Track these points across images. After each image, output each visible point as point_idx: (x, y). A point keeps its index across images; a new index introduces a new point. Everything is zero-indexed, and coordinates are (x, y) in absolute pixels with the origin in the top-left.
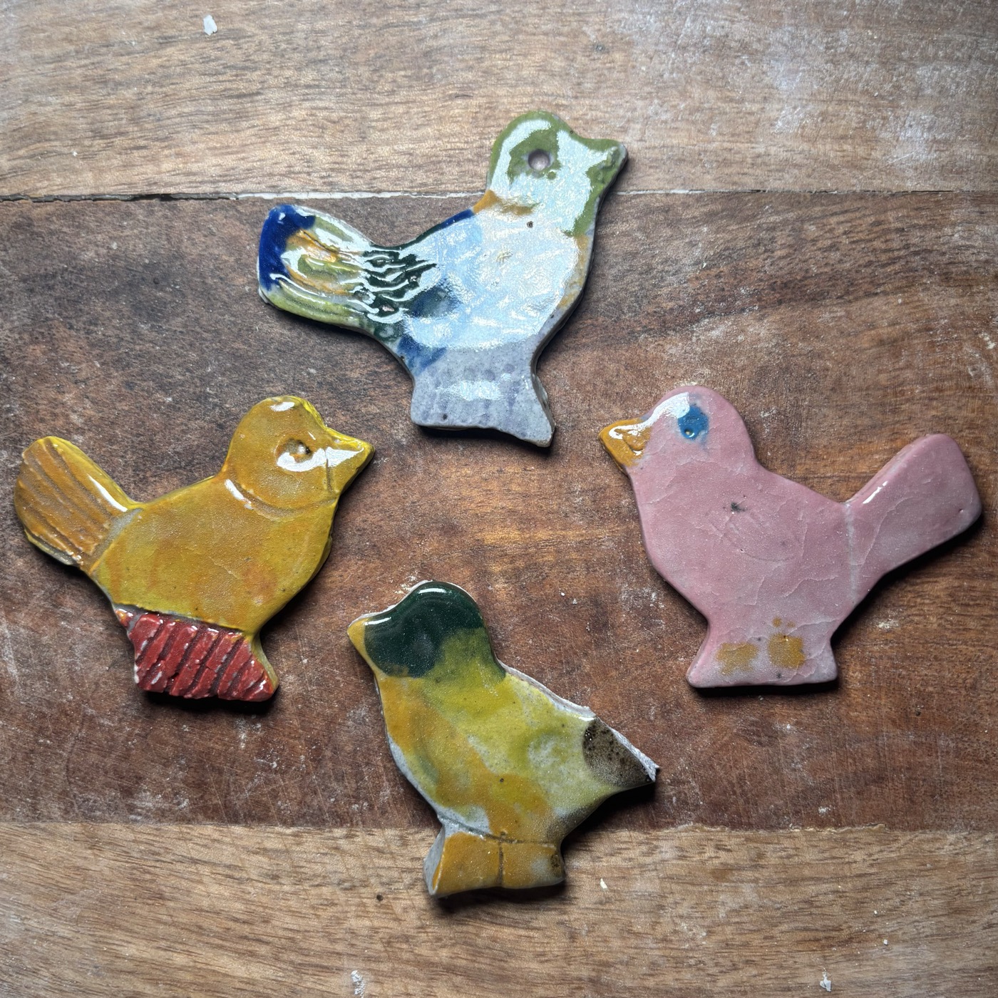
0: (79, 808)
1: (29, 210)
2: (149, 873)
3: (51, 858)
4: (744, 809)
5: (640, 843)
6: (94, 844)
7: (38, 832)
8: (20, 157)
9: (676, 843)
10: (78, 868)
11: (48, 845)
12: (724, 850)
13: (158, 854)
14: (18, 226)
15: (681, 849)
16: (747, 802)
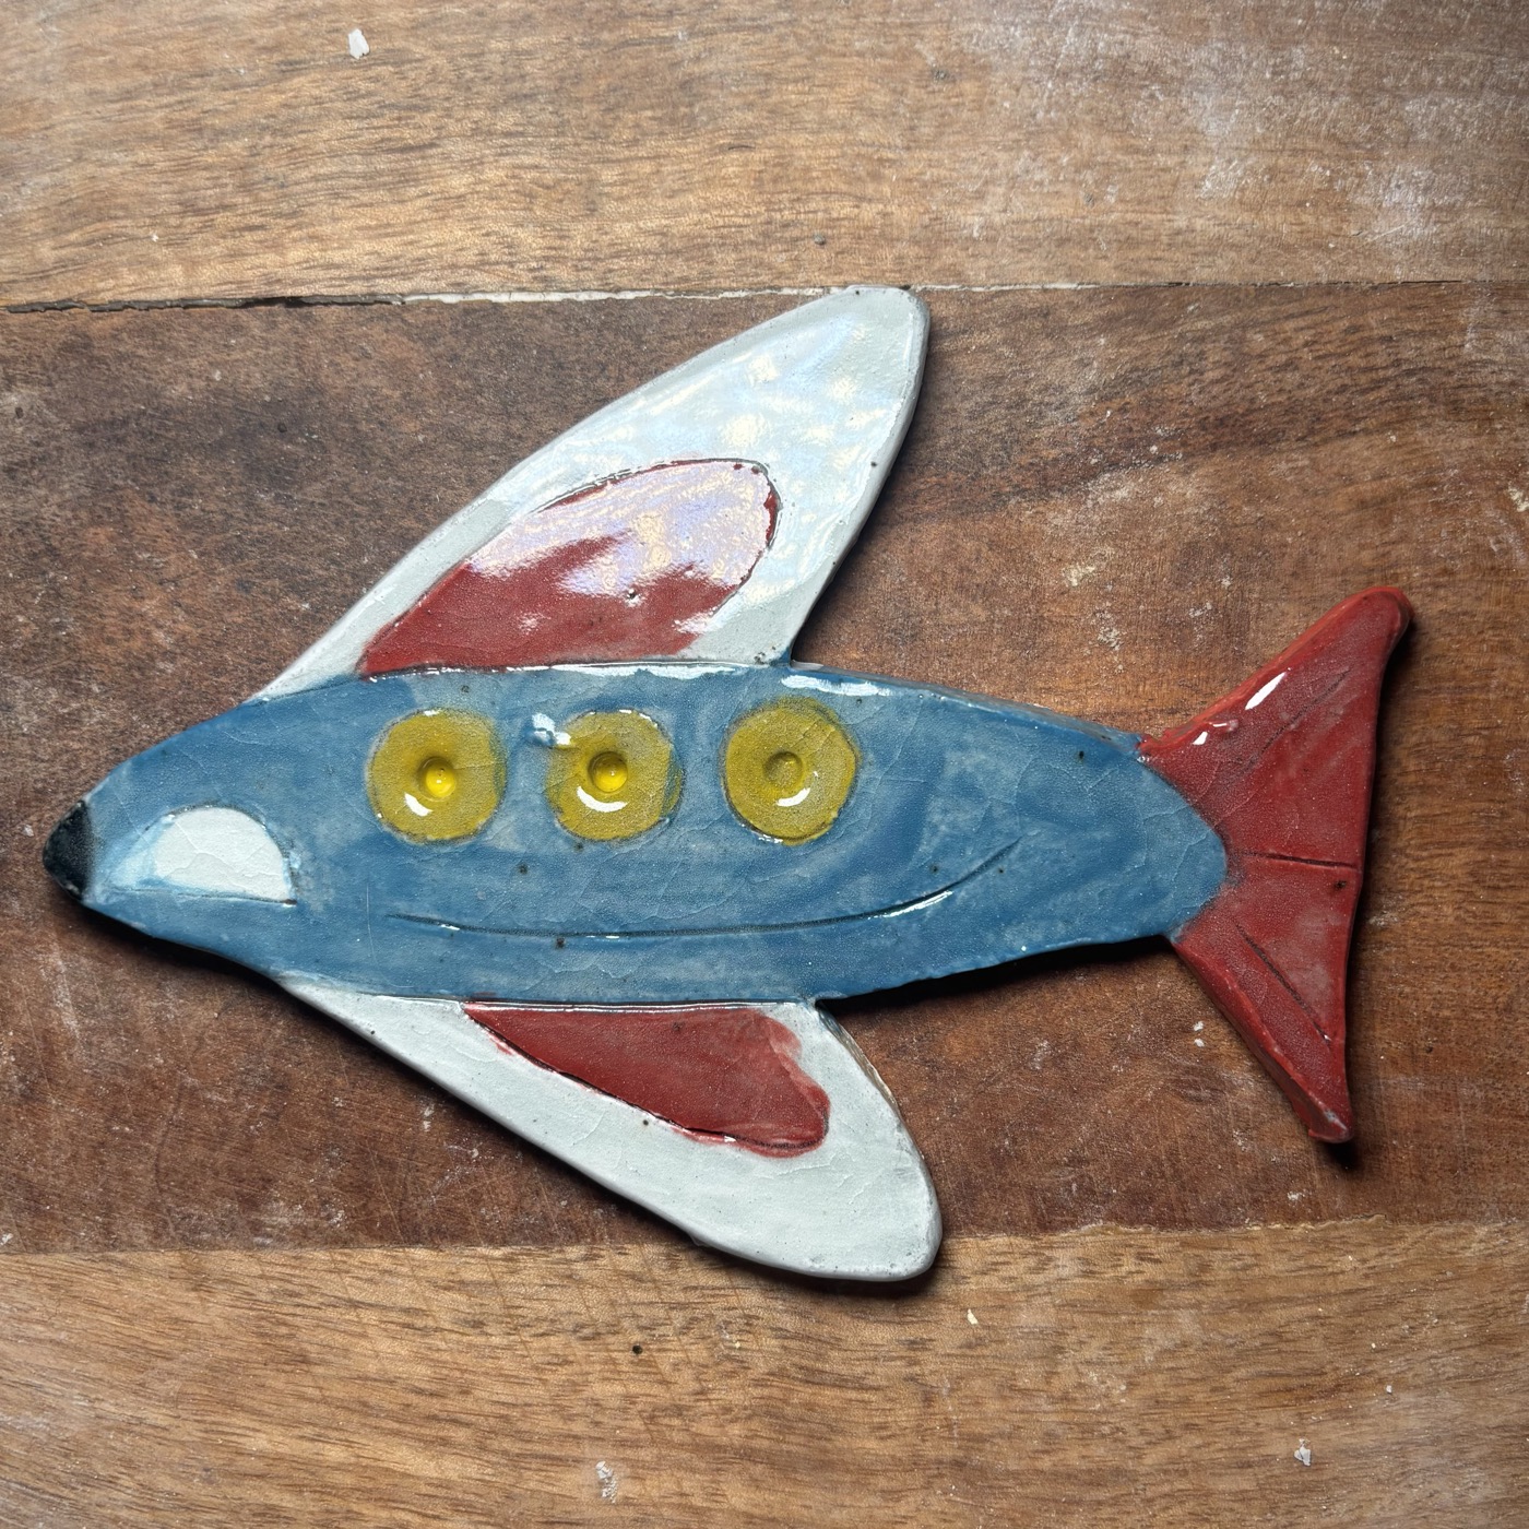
0: (176, 1229)
1: (85, 324)
2: (285, 1324)
3: (134, 1306)
4: (1178, 1199)
5: (1025, 1255)
6: (199, 1282)
7: (114, 1268)
8: (71, 244)
9: (1080, 1252)
10: (177, 1320)
11: (128, 1286)
12: (1150, 1260)
13: (298, 1295)
14: (68, 348)
15: (1085, 1261)
16: (1183, 1187)
